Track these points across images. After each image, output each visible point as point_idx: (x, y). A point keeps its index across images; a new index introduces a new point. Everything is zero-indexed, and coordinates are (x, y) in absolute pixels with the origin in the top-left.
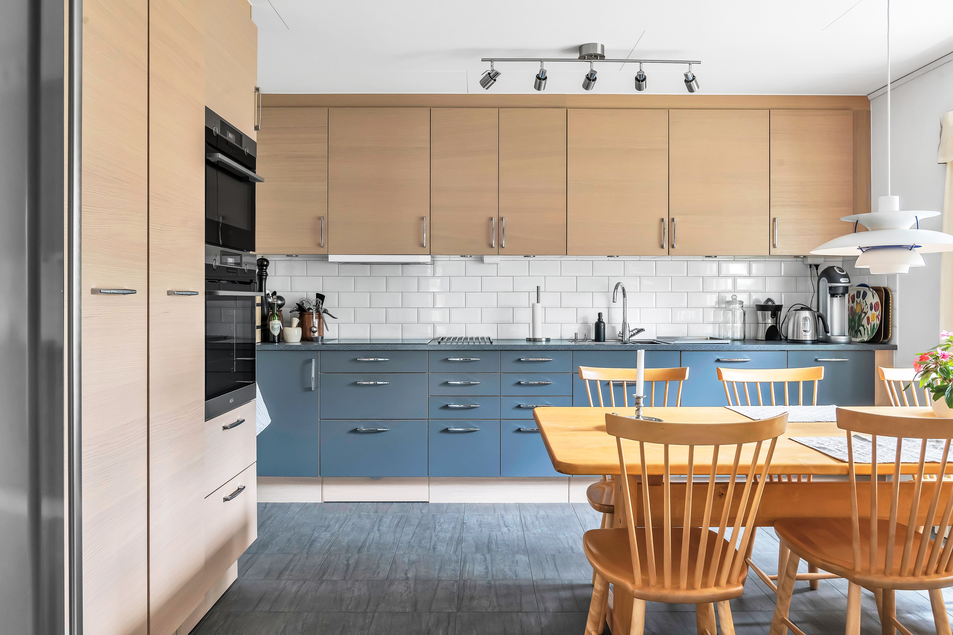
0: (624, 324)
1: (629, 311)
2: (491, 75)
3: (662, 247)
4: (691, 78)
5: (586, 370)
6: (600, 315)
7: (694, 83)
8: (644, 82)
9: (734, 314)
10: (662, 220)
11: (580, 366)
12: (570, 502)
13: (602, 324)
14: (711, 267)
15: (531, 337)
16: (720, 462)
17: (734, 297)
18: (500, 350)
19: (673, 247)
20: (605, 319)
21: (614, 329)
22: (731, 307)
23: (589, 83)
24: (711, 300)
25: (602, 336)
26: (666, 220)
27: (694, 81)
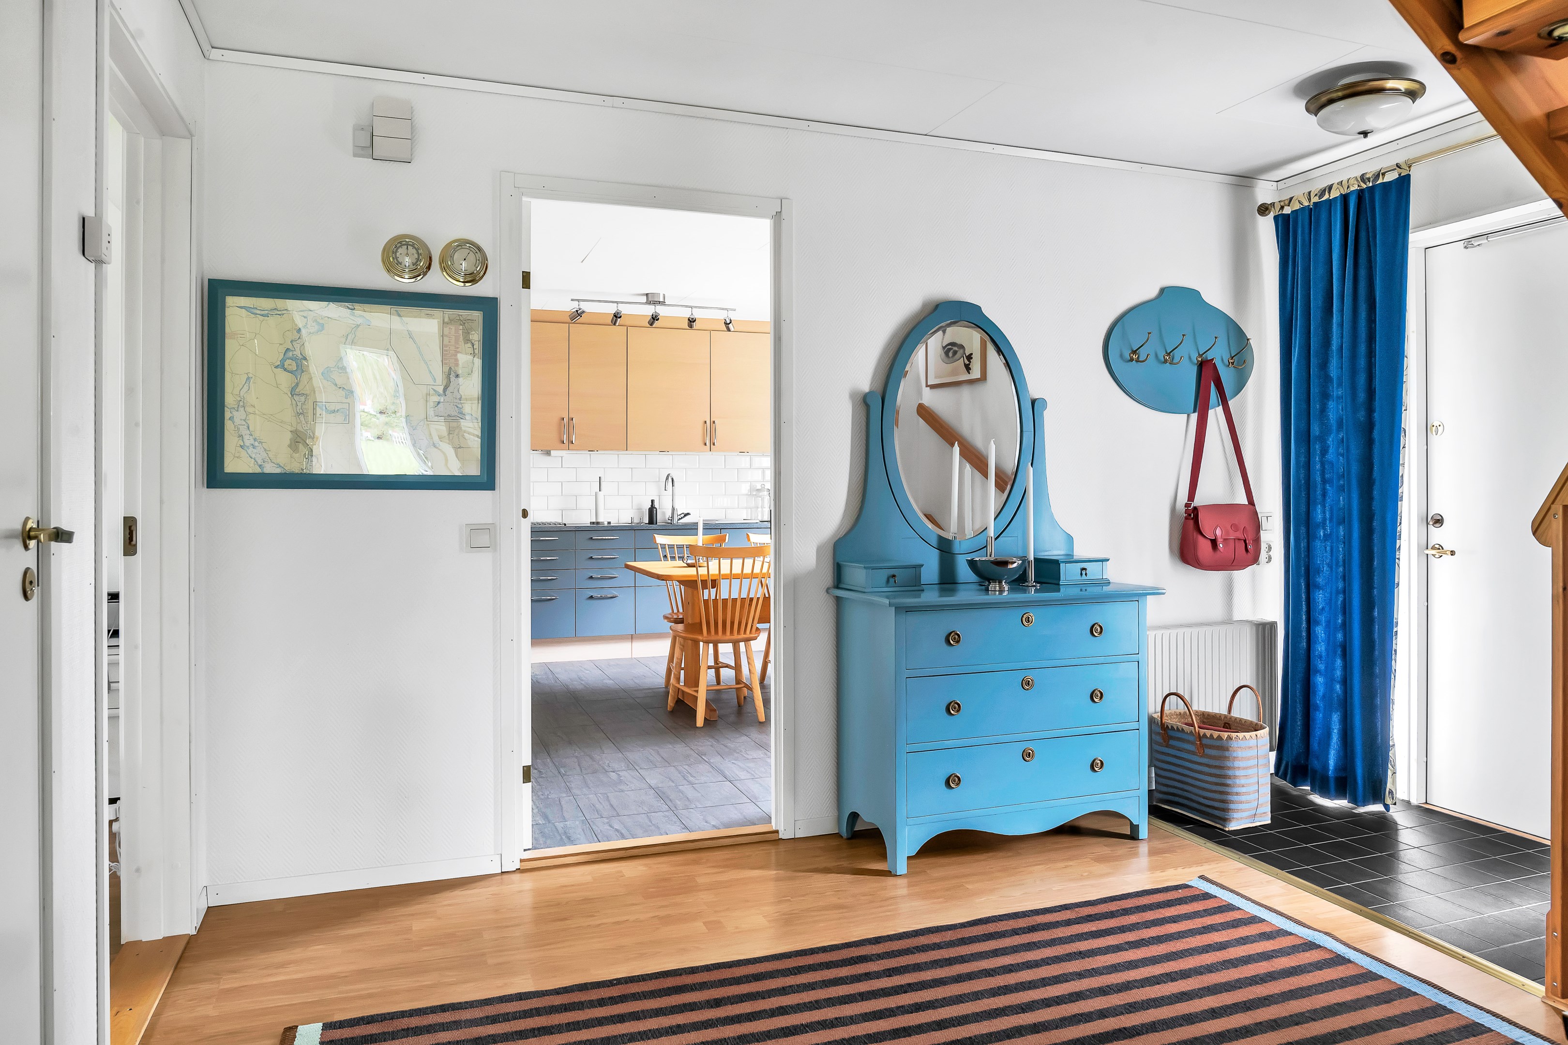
0: (673, 509)
1: (676, 498)
2: (578, 312)
3: (705, 444)
4: (728, 322)
5: (658, 537)
6: (652, 501)
7: (730, 326)
8: (695, 323)
9: (763, 500)
10: (705, 422)
11: (655, 535)
12: (633, 657)
13: (655, 509)
14: (744, 461)
15: (594, 521)
16: (745, 572)
17: (763, 486)
18: (575, 531)
19: (714, 444)
20: (656, 505)
21: (664, 513)
22: (761, 494)
23: (653, 322)
24: (745, 488)
25: (655, 519)
26: (708, 422)
27: (731, 324)
